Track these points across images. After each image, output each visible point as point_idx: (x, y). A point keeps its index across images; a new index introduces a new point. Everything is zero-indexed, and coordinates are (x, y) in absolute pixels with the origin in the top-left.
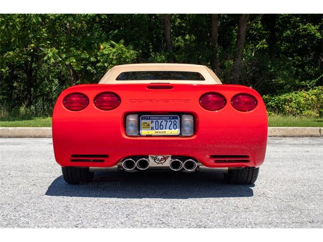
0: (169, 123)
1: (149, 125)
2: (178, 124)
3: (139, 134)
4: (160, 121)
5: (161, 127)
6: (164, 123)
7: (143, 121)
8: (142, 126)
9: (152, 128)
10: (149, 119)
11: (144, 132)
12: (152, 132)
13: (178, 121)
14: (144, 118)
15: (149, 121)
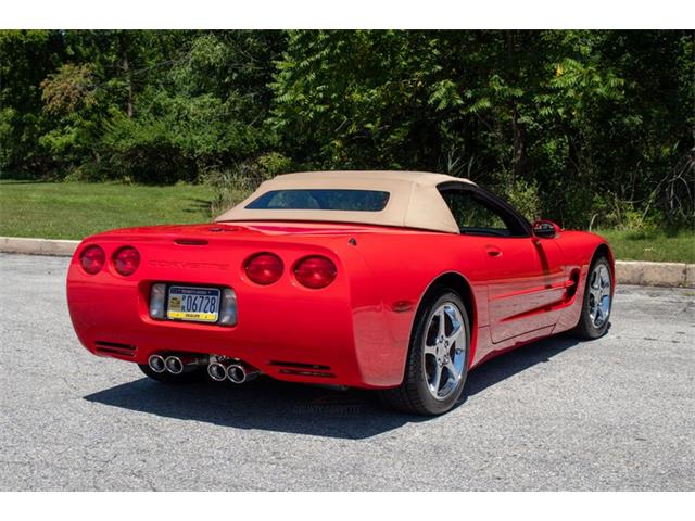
0: (205, 301)
1: (179, 303)
2: (217, 305)
3: (166, 315)
4: (193, 297)
5: (193, 307)
6: (198, 301)
7: (172, 296)
8: (170, 304)
9: (183, 309)
10: (181, 292)
11: (172, 314)
12: (182, 315)
13: (217, 298)
14: (175, 291)
15: (179, 296)
